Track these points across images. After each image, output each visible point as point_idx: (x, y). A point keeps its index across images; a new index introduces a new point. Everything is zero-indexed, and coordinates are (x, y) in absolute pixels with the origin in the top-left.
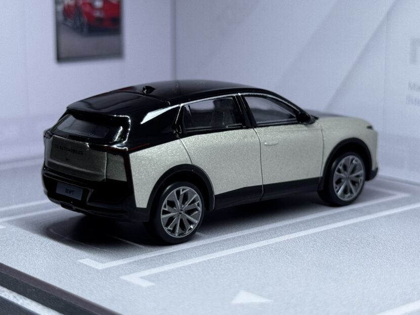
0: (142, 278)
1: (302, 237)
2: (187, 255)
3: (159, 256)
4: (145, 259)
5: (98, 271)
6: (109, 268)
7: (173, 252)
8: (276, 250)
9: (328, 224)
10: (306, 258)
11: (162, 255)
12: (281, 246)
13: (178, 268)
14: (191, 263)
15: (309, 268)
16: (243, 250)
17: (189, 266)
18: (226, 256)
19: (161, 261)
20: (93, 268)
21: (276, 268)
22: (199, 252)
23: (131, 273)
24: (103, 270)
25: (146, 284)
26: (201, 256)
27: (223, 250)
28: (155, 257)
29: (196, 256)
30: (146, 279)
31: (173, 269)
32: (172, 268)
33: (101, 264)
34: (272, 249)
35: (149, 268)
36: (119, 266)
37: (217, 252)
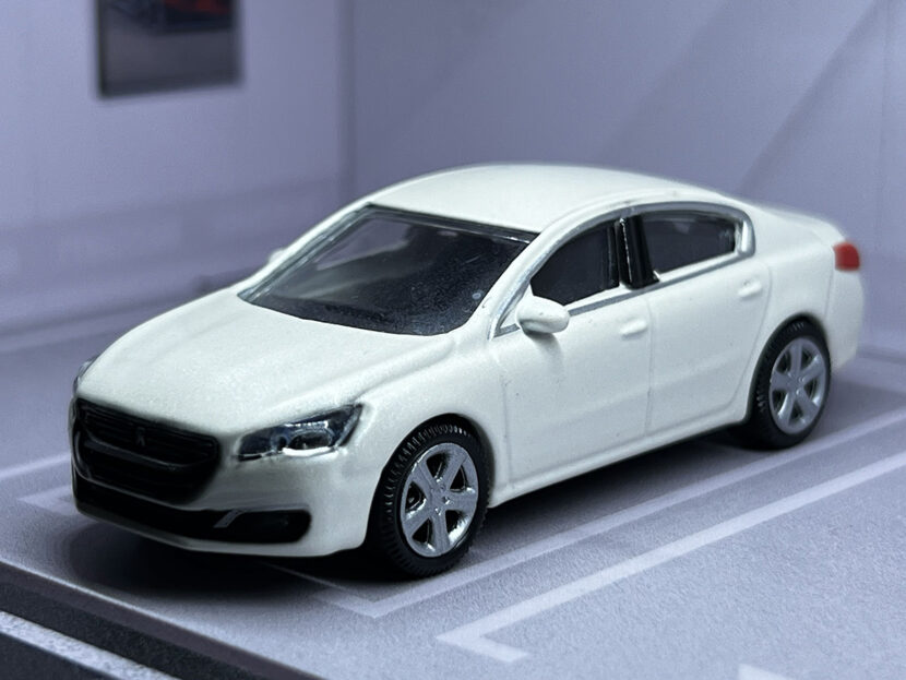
0: (487, 637)
1: (791, 513)
2: (558, 570)
3: (494, 576)
4: (467, 587)
5: (375, 623)
6: (397, 613)
7: (521, 565)
8: (754, 550)
9: (829, 477)
10: (835, 570)
11: (501, 573)
12: (758, 539)
13: (557, 609)
14: (580, 594)
15: (861, 597)
16: (679, 554)
17: (582, 602)
18: (650, 570)
19: (507, 588)
20: (360, 616)
21: (784, 601)
22: (583, 562)
23: (456, 625)
24: (385, 619)
25: (508, 655)
26: (591, 573)
27: (635, 555)
28: (487, 579)
29: (582, 575)
30: (498, 642)
31: (548, 612)
32: (544, 608)
33: (371, 603)
34: (747, 549)
35: (491, 612)
36: (416, 606)
37: (624, 560)
